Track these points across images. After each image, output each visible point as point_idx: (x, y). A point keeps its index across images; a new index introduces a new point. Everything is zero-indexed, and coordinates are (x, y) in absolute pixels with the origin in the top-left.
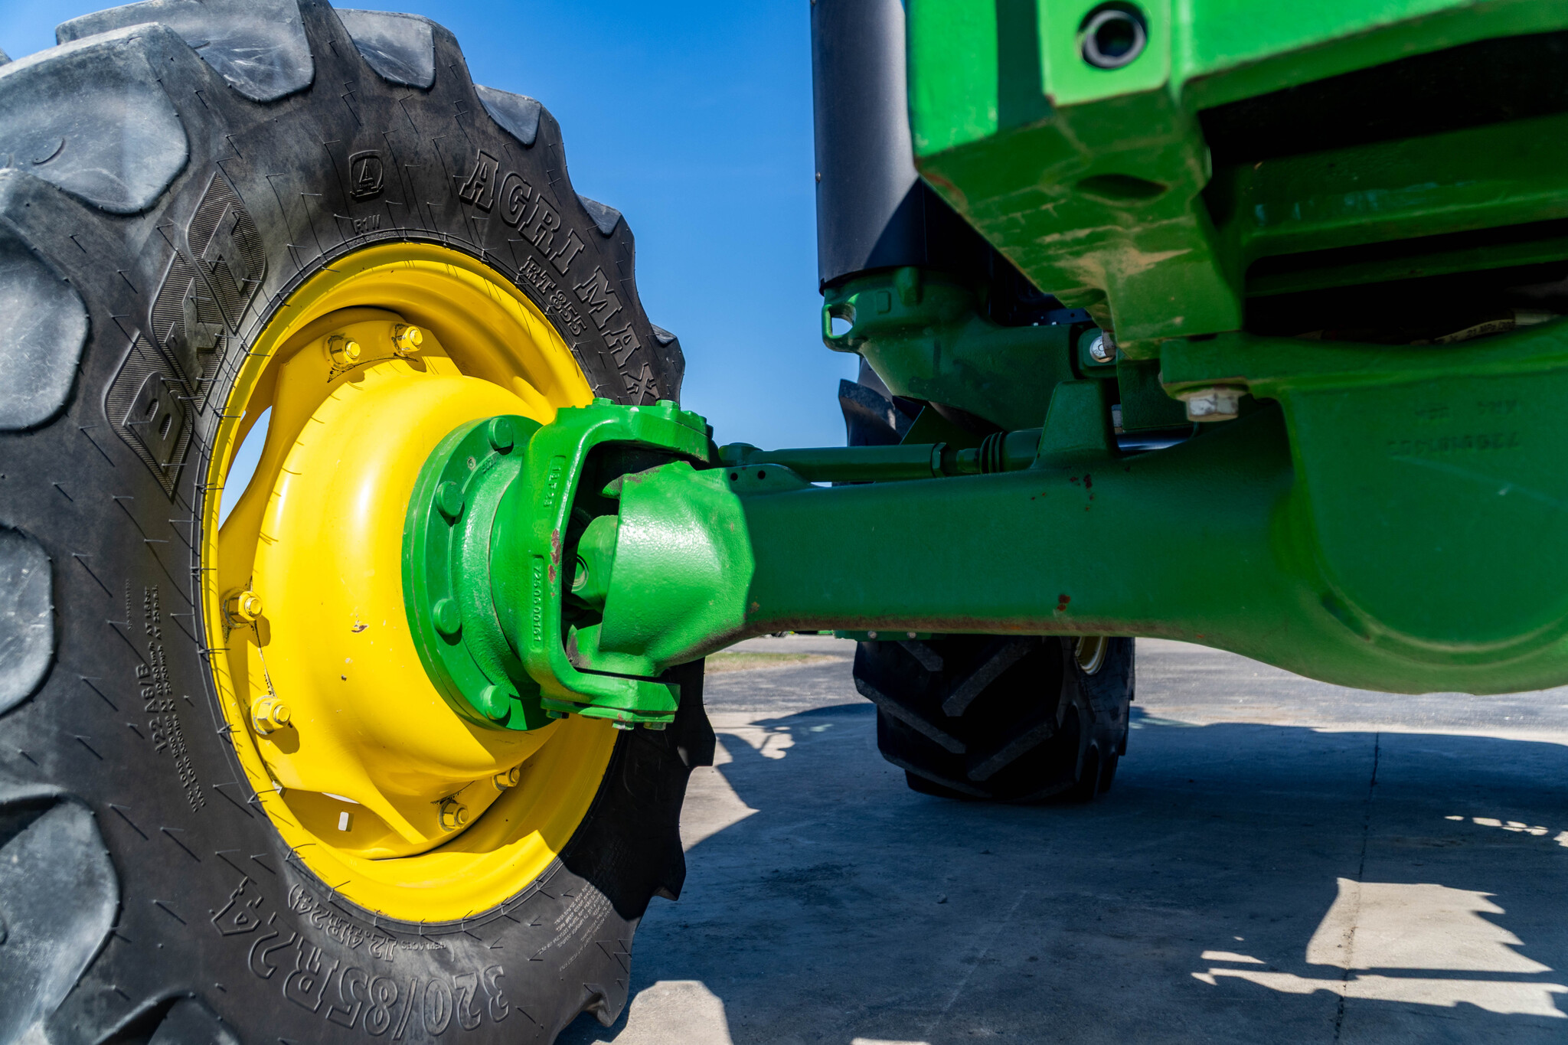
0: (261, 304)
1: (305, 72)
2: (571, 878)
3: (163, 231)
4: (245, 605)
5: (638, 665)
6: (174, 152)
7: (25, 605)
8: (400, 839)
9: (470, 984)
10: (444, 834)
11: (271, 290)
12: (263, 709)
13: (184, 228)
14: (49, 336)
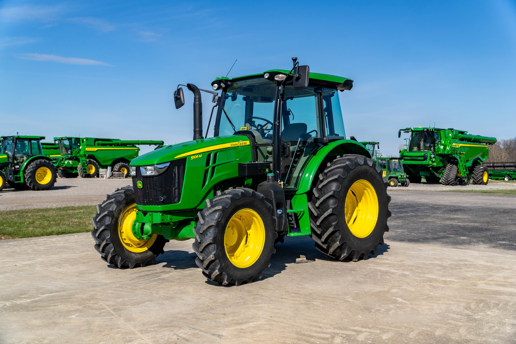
0: (122, 213)
1: (124, 197)
2: (149, 251)
3: (115, 212)
4: (122, 231)
5: (147, 236)
6: (116, 207)
7: (109, 233)
8: (134, 247)
9: (138, 257)
10: (138, 247)
11: (122, 212)
12: (123, 238)
13: (117, 211)
14: (110, 219)
